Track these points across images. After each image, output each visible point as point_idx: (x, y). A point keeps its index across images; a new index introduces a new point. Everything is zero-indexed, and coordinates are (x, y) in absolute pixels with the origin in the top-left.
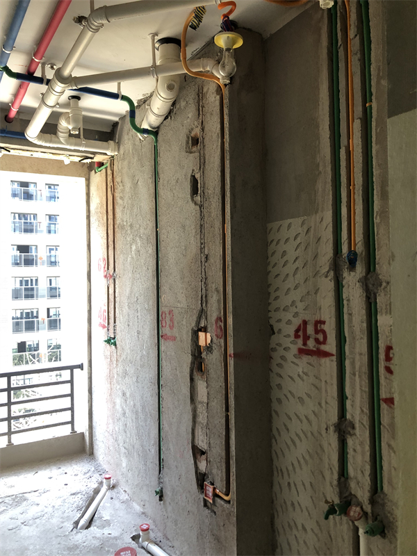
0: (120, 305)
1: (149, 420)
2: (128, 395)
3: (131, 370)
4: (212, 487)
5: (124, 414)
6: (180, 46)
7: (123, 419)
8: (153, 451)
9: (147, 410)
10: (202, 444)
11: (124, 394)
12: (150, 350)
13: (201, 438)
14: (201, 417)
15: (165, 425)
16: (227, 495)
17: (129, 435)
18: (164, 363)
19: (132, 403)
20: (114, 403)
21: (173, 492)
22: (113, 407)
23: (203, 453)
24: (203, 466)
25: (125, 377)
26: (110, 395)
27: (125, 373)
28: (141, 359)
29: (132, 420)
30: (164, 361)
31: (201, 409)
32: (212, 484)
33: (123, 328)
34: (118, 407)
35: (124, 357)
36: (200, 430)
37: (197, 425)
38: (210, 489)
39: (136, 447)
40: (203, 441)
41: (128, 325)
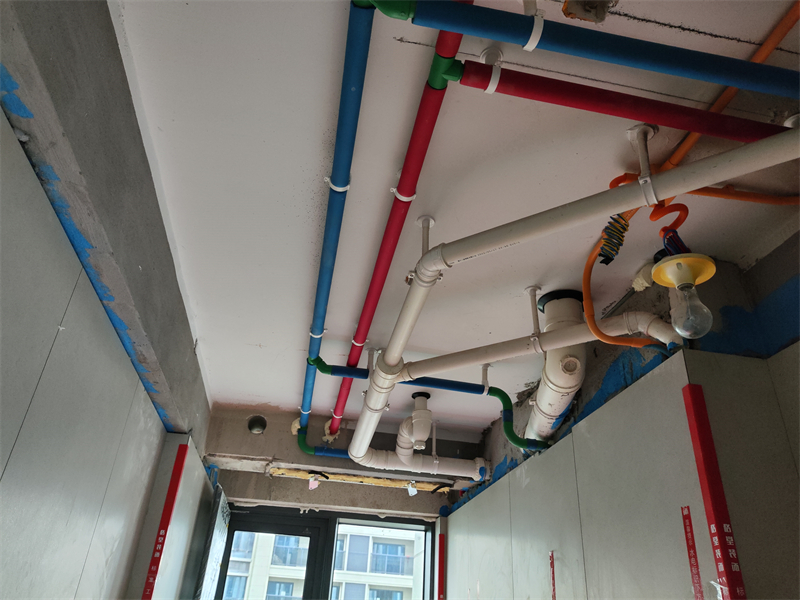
6: (581, 300)
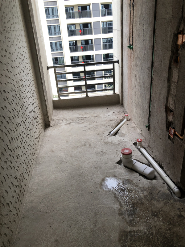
0: (135, 24)
1: (146, 90)
2: (137, 76)
3: (139, 63)
4: (173, 130)
5: (135, 86)
7: (135, 89)
8: (147, 106)
9: (145, 85)
10: (171, 106)
11: (136, 76)
12: (149, 51)
13: (171, 103)
14: (173, 91)
15: (153, 94)
16: (182, 136)
17: (137, 97)
18: (155, 58)
19: (139, 81)
20: (131, 81)
21: (154, 128)
22: (131, 83)
23: (171, 111)
24: (170, 118)
25: (136, 67)
26: (130, 76)
27: (137, 65)
28: (144, 56)
29: (139, 90)
30: (155, 57)
31: (173, 86)
32: (174, 128)
33: (136, 38)
34: (133, 83)
35: (136, 55)
36: (171, 98)
37: (170, 95)
38: (172, 131)
39: (140, 103)
40: (172, 105)
41: (139, 36)
